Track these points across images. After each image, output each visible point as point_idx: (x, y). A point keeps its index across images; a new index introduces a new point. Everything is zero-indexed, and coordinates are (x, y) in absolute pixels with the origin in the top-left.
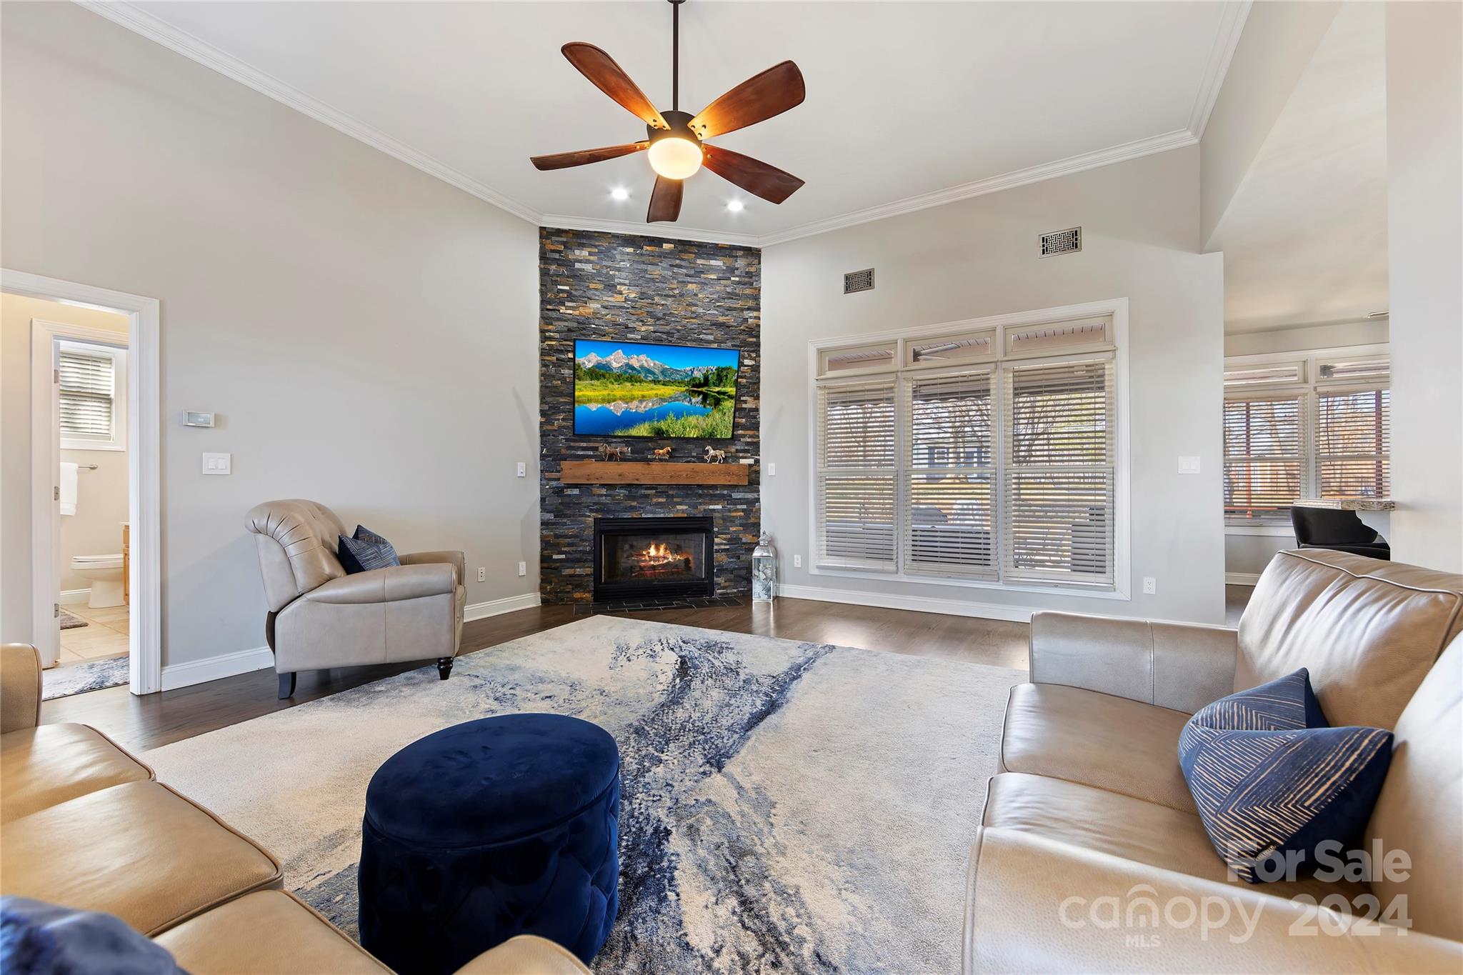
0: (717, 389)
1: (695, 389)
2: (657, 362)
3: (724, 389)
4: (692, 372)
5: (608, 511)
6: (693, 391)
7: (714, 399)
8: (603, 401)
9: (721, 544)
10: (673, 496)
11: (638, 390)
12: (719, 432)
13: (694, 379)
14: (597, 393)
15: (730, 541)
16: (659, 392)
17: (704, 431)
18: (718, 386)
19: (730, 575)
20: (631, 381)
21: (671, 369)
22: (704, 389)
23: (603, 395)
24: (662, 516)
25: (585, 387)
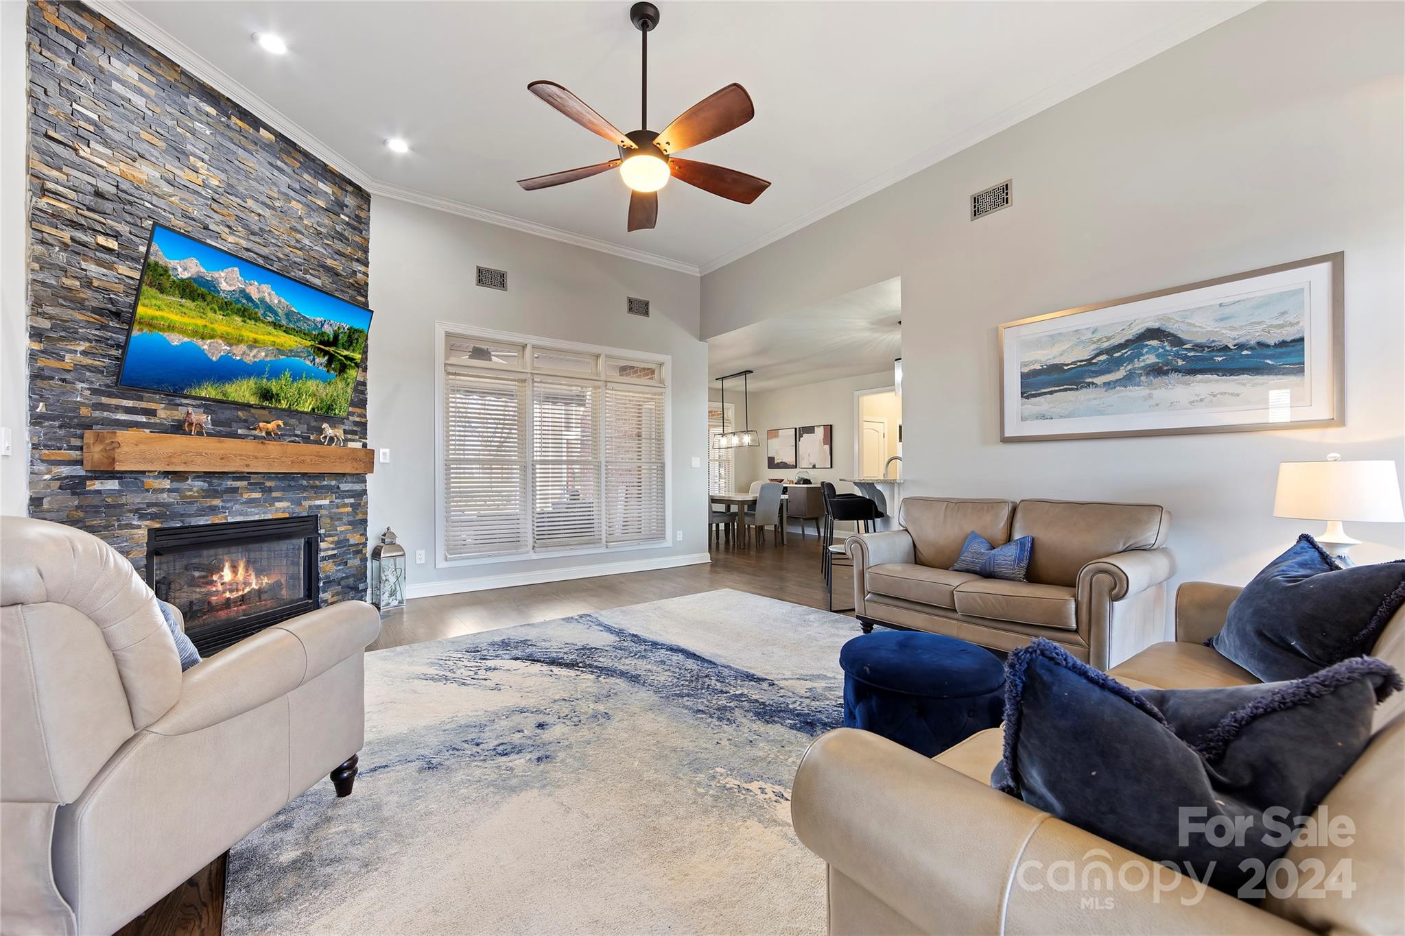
0: (345, 353)
1: (322, 347)
2: (283, 300)
3: (352, 354)
4: (322, 325)
5: (174, 516)
6: (319, 349)
7: (341, 364)
8: (195, 333)
9: (328, 549)
10: (270, 490)
11: (250, 331)
12: (338, 405)
13: (323, 334)
14: (186, 320)
15: (339, 544)
16: (278, 341)
17: (322, 401)
18: (347, 349)
19: (337, 587)
20: (243, 316)
21: (298, 313)
22: (331, 349)
23: (197, 325)
24: (257, 518)
25: (169, 305)
